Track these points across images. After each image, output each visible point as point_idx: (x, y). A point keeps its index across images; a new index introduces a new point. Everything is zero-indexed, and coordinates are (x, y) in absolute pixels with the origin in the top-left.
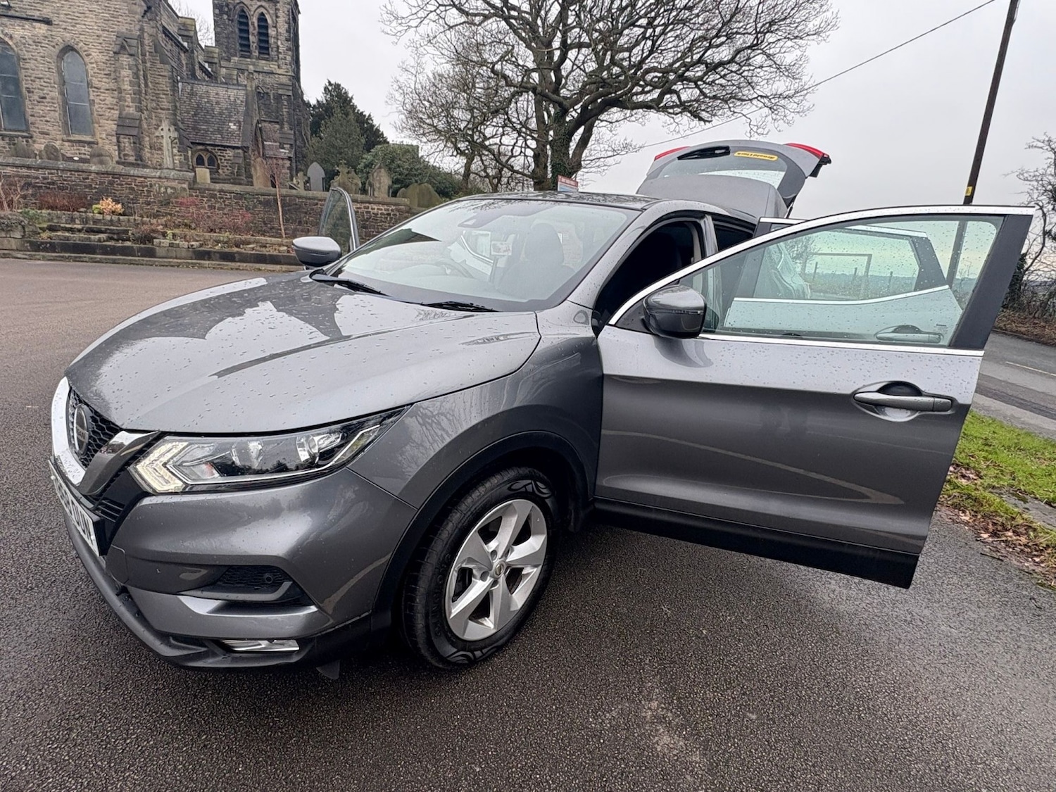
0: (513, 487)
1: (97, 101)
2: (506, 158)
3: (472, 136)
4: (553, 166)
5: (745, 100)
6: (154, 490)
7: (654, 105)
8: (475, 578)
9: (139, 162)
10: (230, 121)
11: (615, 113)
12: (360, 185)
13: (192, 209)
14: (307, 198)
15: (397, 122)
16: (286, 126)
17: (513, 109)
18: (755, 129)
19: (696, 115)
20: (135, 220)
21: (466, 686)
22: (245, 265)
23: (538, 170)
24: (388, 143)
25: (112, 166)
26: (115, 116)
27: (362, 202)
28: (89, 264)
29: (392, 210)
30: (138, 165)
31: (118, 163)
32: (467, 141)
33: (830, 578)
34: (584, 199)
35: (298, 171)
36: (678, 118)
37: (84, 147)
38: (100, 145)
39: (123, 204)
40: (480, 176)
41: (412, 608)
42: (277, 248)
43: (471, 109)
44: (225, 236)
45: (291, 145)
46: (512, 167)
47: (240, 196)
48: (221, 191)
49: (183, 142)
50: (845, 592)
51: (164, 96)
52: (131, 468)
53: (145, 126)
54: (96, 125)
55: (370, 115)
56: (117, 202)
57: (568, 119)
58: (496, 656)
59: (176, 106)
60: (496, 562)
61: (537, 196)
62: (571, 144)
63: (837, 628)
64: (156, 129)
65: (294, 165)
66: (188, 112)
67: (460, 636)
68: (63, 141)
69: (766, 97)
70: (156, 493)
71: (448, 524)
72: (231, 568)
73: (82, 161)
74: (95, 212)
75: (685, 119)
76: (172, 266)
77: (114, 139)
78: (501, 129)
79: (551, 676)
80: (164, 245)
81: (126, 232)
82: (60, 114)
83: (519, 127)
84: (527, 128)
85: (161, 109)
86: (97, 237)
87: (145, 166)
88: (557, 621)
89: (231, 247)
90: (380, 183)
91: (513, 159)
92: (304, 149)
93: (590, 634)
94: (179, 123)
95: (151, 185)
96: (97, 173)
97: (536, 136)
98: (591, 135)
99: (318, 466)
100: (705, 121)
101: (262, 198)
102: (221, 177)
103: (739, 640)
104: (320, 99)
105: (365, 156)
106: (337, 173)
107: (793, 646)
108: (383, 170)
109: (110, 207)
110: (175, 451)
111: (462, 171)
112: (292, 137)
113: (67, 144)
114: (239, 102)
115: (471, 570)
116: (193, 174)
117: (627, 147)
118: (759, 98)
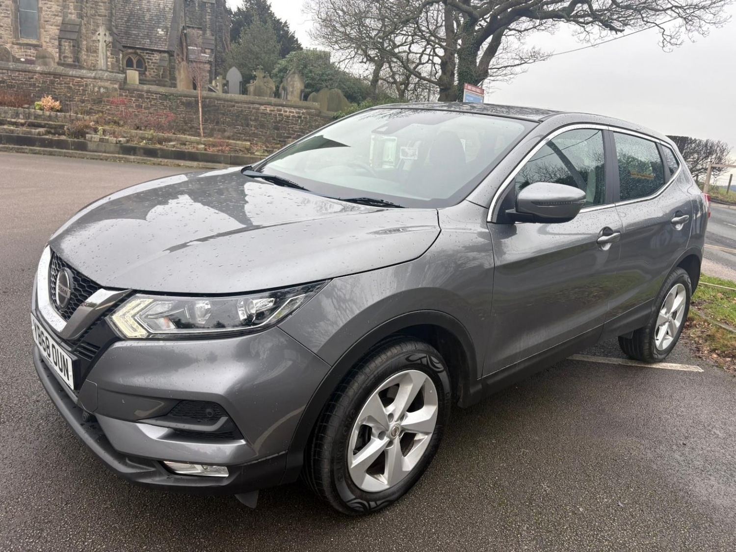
0: (411, 358)
1: (45, 8)
2: (414, 65)
3: (382, 44)
4: (460, 74)
5: (659, 10)
6: (125, 336)
7: (564, 14)
8: (374, 436)
9: (77, 64)
10: (159, 27)
11: (524, 22)
12: (274, 89)
13: (122, 108)
14: (225, 100)
15: (312, 29)
16: (208, 33)
17: (423, 18)
18: (668, 39)
19: (607, 25)
20: (70, 116)
21: (361, 531)
22: (166, 160)
23: (445, 77)
24: (302, 49)
25: (53, 67)
26: (59, 22)
27: (276, 105)
28: (29, 155)
29: (303, 113)
30: (75, 66)
31: (59, 64)
32: (377, 48)
33: (710, 475)
34: (488, 110)
35: (217, 74)
36: (589, 28)
37: (30, 49)
38: (44, 47)
39: (61, 102)
40: (388, 82)
41: (319, 454)
42: (195, 145)
43: (382, 19)
44: (149, 133)
45: (212, 50)
46: (420, 74)
47: (165, 97)
48: (148, 92)
49: (115, 46)
50: (723, 488)
51: (102, 4)
52: (107, 318)
53: (84, 31)
54: (42, 30)
55: (286, 23)
56: (56, 99)
57: (477, 28)
58: (388, 510)
59: (111, 13)
60: (393, 424)
61: (442, 106)
62: (479, 53)
63: (711, 518)
64: (93, 34)
65: (213, 68)
66: (121, 18)
67: (359, 486)
68: (13, 44)
69: (681, 7)
70: (126, 339)
71: (354, 384)
72: (181, 402)
73: (28, 62)
74: (37, 108)
75: (595, 29)
76: (101, 159)
77: (56, 43)
78: (410, 38)
79: (436, 531)
80: (95, 140)
81: (62, 127)
82: (12, 20)
83: (428, 35)
84: (436, 37)
85: (99, 15)
86: (37, 131)
87: (81, 68)
88: (444, 487)
89: (155, 144)
90: (293, 88)
91: (420, 66)
92: (223, 54)
93: (473, 500)
94: (114, 28)
95: (86, 85)
96: (41, 74)
97: (444, 44)
98: (500, 43)
99: (254, 324)
100: (617, 30)
101: (184, 99)
102: (148, 79)
103: (614, 519)
104: (240, 7)
105: (280, 61)
106: (254, 78)
107: (666, 530)
108: (296, 76)
109: (50, 104)
110: (142, 306)
111: (371, 77)
112: (213, 42)
113: (16, 46)
114: (167, 9)
115: (370, 428)
116: (124, 75)
117: (535, 56)
118: (674, 8)
